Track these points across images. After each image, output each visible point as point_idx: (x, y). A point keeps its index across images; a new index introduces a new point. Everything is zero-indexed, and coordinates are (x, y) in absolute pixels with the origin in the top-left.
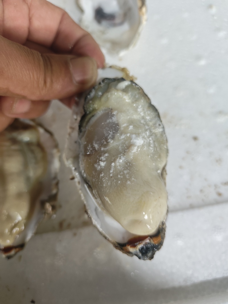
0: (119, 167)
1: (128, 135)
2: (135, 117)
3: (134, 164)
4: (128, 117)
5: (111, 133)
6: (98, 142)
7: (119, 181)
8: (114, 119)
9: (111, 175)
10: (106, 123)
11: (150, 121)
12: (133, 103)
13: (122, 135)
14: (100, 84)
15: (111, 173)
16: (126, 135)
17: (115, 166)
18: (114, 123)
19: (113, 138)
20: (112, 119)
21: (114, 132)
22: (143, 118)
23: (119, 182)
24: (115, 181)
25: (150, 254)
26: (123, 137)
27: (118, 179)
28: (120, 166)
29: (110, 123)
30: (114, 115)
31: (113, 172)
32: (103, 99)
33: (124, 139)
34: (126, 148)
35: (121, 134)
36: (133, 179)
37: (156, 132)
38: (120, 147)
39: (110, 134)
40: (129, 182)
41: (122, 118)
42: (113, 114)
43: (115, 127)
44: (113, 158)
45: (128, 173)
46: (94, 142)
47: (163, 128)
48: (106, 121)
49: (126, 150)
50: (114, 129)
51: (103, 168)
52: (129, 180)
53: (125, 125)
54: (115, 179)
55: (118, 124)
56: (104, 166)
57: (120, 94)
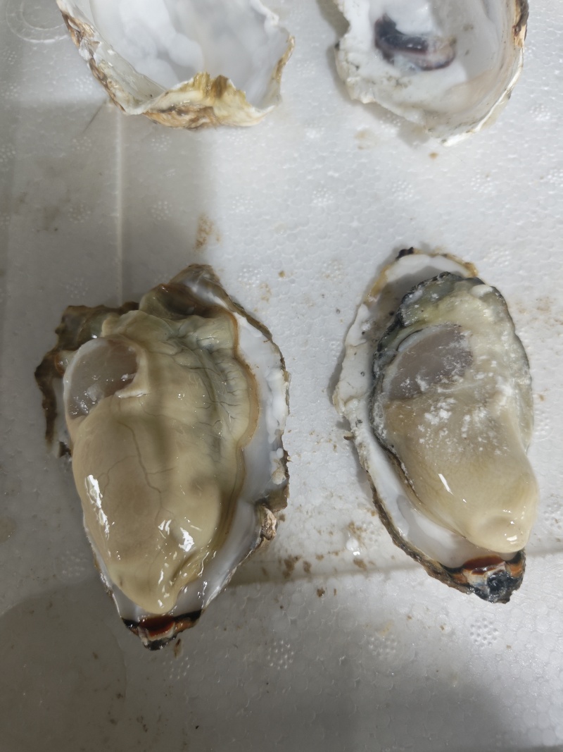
0: (479, 425)
1: (491, 375)
2: (497, 348)
3: (502, 424)
4: (488, 346)
5: (458, 366)
6: (427, 378)
7: (480, 446)
8: (464, 344)
9: (464, 436)
10: (447, 348)
11: (515, 362)
12: (495, 323)
13: (480, 373)
14: (435, 279)
15: (464, 432)
16: (486, 374)
17: (471, 423)
18: (463, 350)
19: (462, 375)
20: (459, 342)
21: (464, 364)
22: (507, 353)
23: (481, 449)
24: (472, 446)
25: (503, 592)
26: (480, 376)
27: (477, 445)
28: (481, 423)
29: (455, 348)
30: (463, 336)
31: (467, 432)
32: (443, 306)
33: (482, 380)
34: (487, 395)
35: (477, 371)
36: (505, 448)
37: (521, 383)
38: (476, 392)
39: (455, 367)
40: (498, 452)
41: (479, 345)
42: (462, 334)
43: (465, 357)
44: (467, 408)
45: (495, 437)
46: (419, 377)
47: (531, 379)
48: (447, 344)
49: (487, 400)
50: (463, 360)
51: (446, 421)
52: (499, 448)
53: (484, 357)
54: (473, 443)
55: (470, 354)
56: (448, 419)
57: (479, 303)
